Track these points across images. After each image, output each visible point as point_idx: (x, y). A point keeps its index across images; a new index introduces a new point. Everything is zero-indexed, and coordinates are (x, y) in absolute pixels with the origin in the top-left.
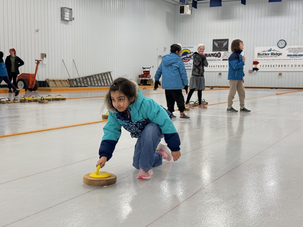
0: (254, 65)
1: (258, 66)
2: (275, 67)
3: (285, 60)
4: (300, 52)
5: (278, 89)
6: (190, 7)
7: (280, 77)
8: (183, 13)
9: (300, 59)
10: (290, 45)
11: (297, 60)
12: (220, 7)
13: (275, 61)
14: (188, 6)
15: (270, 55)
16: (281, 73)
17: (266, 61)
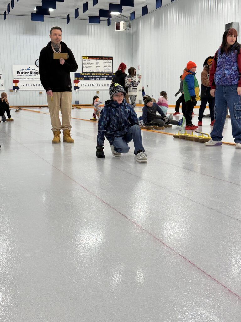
0: (14, 84)
1: (18, 85)
7: (41, 95)
16: (41, 92)
17: (26, 79)
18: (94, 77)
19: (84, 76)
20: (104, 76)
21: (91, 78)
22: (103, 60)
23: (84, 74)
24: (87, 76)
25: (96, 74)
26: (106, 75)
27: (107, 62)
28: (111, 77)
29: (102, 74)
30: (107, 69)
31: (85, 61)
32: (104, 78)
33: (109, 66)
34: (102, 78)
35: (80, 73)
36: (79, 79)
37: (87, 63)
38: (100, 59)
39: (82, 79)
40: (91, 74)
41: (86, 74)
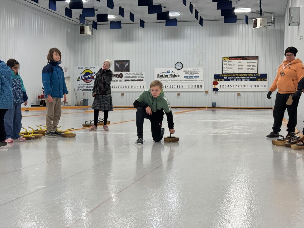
2: (174, 88)
3: (183, 81)
4: (195, 74)
5: (177, 109)
6: (90, 27)
7: (179, 97)
8: (84, 33)
9: (196, 81)
10: (187, 67)
11: (193, 81)
12: (120, 29)
13: (173, 82)
14: (88, 26)
15: (169, 76)
16: (179, 94)
17: (166, 82)
18: (235, 78)
19: (224, 77)
20: (247, 77)
21: (231, 79)
22: (247, 60)
23: (224, 75)
24: (227, 77)
25: (238, 75)
26: (250, 76)
27: (251, 62)
28: (256, 77)
29: (245, 75)
30: (251, 69)
31: (226, 62)
32: (247, 79)
33: (253, 66)
34: (244, 79)
35: (219, 75)
36: (218, 81)
37: (228, 64)
38: (243, 59)
39: (222, 81)
40: (232, 75)
41: (226, 76)
